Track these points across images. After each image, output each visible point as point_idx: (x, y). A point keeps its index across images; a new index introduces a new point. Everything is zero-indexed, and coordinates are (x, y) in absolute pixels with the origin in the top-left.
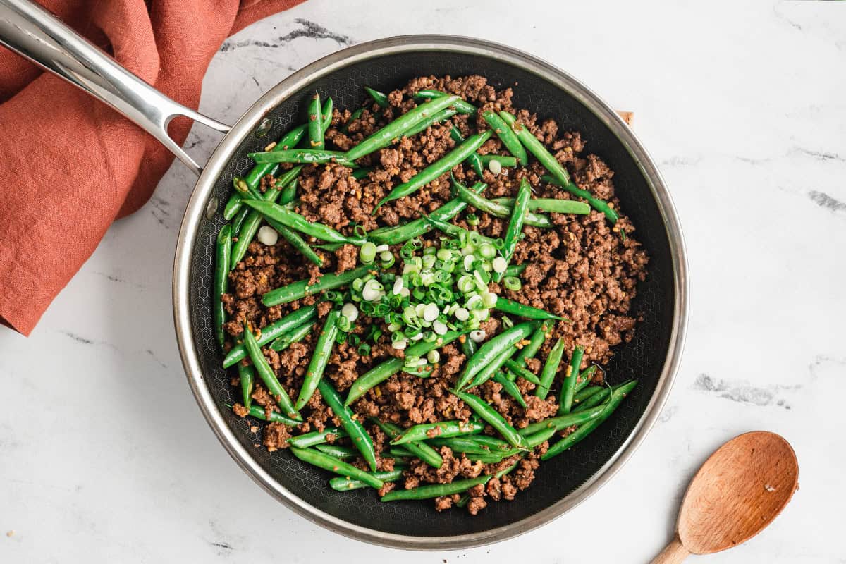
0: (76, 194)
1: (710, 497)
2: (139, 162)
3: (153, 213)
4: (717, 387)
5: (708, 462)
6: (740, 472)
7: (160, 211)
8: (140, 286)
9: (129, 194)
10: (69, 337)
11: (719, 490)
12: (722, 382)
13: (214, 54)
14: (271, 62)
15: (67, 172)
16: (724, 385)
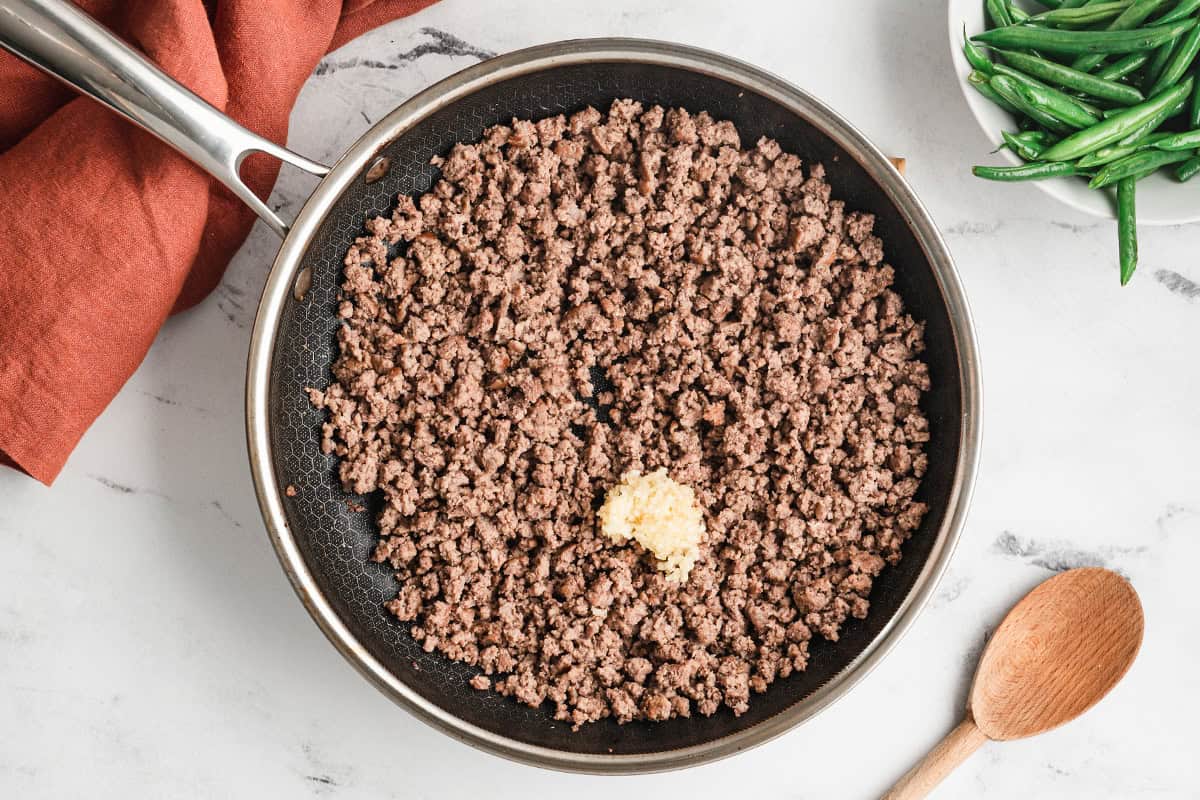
0: (111, 282)
1: (1017, 660)
2: (200, 233)
3: (221, 306)
4: (1025, 549)
5: (1016, 609)
6: (1063, 624)
7: (230, 304)
8: (201, 410)
9: (187, 281)
10: (101, 485)
11: (1030, 650)
12: (1033, 543)
13: (305, 80)
14: (388, 90)
15: (98, 251)
16: (1036, 547)
